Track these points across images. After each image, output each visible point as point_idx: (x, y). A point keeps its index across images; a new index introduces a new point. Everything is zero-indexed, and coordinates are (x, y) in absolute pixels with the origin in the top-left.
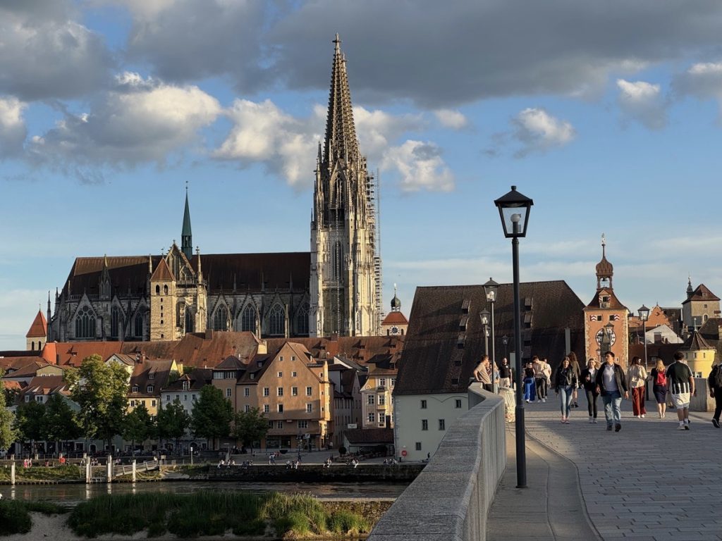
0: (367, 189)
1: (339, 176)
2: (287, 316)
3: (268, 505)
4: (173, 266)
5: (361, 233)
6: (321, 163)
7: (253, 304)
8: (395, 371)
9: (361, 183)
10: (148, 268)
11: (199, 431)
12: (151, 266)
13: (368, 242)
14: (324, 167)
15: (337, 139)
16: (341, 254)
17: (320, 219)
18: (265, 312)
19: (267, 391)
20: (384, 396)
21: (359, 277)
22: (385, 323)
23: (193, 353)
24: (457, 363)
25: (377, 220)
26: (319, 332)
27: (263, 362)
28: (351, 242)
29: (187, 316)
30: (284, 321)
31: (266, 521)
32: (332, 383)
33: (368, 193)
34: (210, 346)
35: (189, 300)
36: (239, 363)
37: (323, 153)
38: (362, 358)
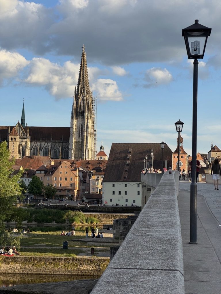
0: (92, 104)
1: (82, 99)
2: (60, 151)
3: (67, 214)
4: (18, 131)
5: (90, 121)
6: (75, 94)
7: (48, 146)
8: (103, 173)
9: (90, 102)
10: (8, 131)
11: (31, 192)
12: (9, 130)
13: (92, 124)
14: (77, 95)
15: (82, 85)
16: (82, 129)
17: (75, 115)
18: (52, 149)
19: (56, 179)
20: (98, 182)
21: (88, 137)
22: (97, 155)
23: (27, 164)
24: (126, 171)
25: (95, 115)
26: (72, 158)
27: (55, 168)
28: (86, 124)
29: (23, 149)
30: (59, 153)
31: (66, 219)
32: (79, 177)
33: (93, 106)
34: (33, 161)
35: (23, 144)
36: (46, 168)
37: (76, 90)
38: (89, 168)
